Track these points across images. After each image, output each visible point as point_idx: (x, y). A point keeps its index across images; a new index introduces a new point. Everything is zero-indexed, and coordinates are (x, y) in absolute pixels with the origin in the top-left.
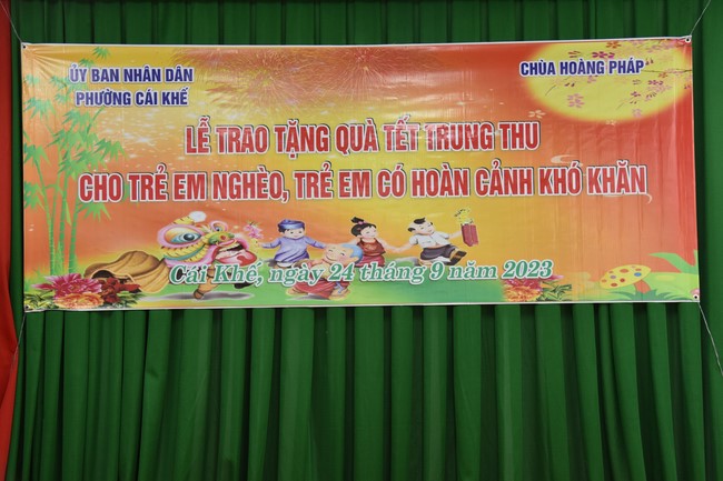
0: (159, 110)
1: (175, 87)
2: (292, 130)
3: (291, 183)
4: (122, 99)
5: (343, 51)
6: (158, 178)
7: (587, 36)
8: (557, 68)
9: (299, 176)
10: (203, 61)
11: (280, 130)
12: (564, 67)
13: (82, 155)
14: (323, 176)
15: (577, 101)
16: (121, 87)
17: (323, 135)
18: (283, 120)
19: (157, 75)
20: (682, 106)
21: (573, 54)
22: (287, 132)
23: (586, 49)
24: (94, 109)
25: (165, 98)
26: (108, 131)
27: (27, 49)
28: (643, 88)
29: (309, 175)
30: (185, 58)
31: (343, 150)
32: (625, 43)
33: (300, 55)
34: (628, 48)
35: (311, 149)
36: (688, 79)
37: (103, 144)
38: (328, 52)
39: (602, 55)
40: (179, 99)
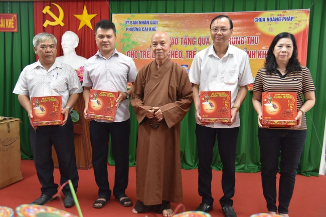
0: (148, 32)
1: (153, 26)
2: (185, 38)
3: (184, 54)
4: (138, 29)
5: (201, 15)
6: (148, 52)
7: (276, 9)
8: (266, 20)
9: (187, 52)
10: (161, 18)
11: (182, 38)
12: (268, 19)
13: (128, 45)
14: (194, 52)
15: (271, 30)
16: (138, 26)
17: (194, 40)
18: (183, 35)
19: (148, 22)
20: (304, 31)
21: (271, 15)
22: (184, 39)
23: (275, 13)
24: (131, 32)
25: (150, 29)
26: (135, 38)
27: (114, 15)
28: (293, 26)
29: (190, 52)
30: (156, 18)
31: (200, 44)
32: (288, 11)
33: (188, 16)
34: (289, 13)
35: (191, 44)
36: (308, 23)
37: (133, 42)
38: (197, 15)
39: (280, 15)
40: (154, 29)
